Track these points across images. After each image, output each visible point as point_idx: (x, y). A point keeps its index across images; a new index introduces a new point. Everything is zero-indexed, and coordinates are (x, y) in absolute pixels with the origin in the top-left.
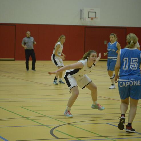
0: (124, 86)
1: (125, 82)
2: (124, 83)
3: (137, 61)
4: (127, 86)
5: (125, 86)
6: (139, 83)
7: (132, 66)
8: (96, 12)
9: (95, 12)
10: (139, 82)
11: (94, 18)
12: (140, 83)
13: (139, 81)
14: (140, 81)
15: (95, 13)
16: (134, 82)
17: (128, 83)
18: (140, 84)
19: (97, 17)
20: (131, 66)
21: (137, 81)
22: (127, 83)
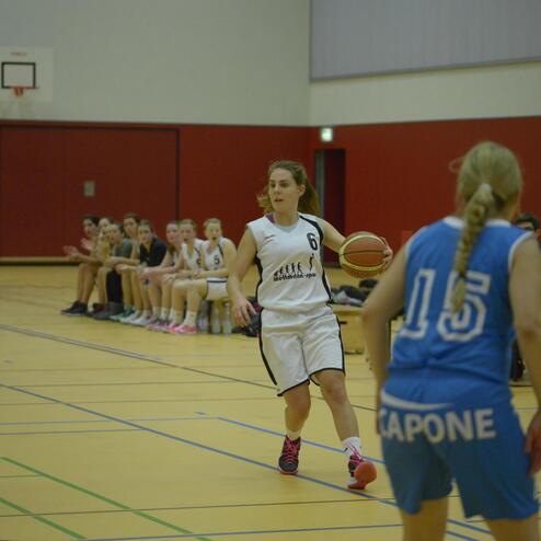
0: (395, 437)
1: (402, 413)
2: (394, 417)
3: (484, 290)
4: (410, 438)
5: (401, 438)
6: (481, 424)
7: (448, 322)
8: (37, 63)
9: (34, 64)
10: (486, 418)
11: (28, 88)
12: (489, 423)
13: (480, 414)
14: (489, 412)
15: (31, 67)
16: (451, 417)
17: (414, 424)
18: (487, 429)
19: (37, 85)
20: (443, 316)
21: (467, 415)
22: (409, 418)
